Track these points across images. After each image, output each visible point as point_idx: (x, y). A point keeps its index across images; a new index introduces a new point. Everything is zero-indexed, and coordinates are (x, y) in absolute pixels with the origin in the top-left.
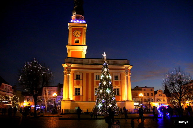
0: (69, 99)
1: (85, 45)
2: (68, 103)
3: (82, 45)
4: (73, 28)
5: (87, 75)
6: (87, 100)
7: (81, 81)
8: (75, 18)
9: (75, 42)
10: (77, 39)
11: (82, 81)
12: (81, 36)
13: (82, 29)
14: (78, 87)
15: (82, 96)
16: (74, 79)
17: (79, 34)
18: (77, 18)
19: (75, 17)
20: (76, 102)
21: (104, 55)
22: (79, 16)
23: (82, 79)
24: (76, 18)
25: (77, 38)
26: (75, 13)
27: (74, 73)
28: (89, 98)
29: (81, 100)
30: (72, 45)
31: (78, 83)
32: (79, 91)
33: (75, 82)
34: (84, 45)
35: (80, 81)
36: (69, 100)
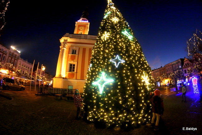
0: (60, 75)
5: (84, 50)
6: (82, 79)
7: (77, 55)
15: (77, 72)
16: (69, 53)
20: (68, 80)
29: (75, 78)
31: (73, 58)
32: (74, 68)
33: (70, 57)
35: (75, 56)
36: (60, 77)
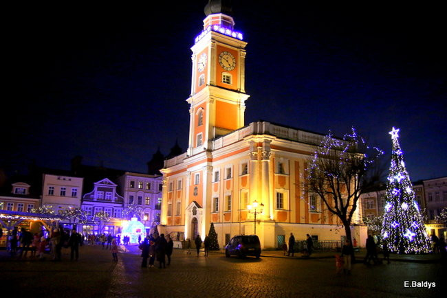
1: (244, 92)
2: (270, 227)
3: (236, 91)
4: (218, 46)
6: (298, 222)
7: (287, 177)
8: (220, 23)
9: (223, 80)
10: (225, 74)
11: (289, 178)
12: (236, 68)
13: (237, 52)
14: (281, 191)
15: (290, 210)
16: (274, 173)
17: (231, 62)
18: (225, 24)
19: (220, 20)
20: (279, 224)
21: (394, 134)
22: (228, 20)
23: (289, 175)
24: (222, 21)
25: (227, 71)
26: (219, 9)
27: (274, 159)
28: (301, 215)
29: (287, 221)
30: (217, 86)
31: (282, 182)
32: (282, 201)
33: (276, 180)
34: (241, 91)
35: (285, 177)
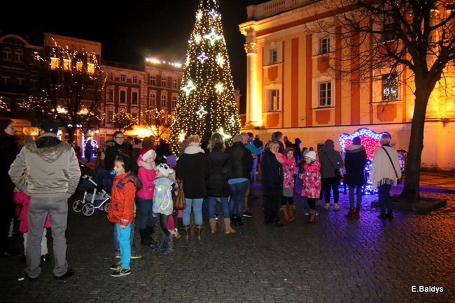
7: (280, 66)
11: (283, 65)
15: (283, 111)
16: (263, 65)
23: (283, 61)
27: (263, 48)
28: (300, 116)
29: (280, 125)
31: (273, 76)
33: (266, 74)
35: (277, 67)
